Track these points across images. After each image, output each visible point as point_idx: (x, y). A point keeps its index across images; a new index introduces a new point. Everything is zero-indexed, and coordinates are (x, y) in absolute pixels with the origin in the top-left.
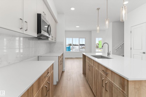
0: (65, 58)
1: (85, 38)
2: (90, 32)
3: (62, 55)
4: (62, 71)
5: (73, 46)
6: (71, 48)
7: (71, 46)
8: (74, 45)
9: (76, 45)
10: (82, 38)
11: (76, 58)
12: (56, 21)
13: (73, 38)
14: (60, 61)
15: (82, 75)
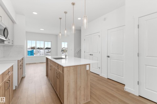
0: (26, 64)
1: (51, 42)
2: (57, 36)
3: (23, 59)
4: (22, 77)
5: (38, 50)
6: (34, 52)
7: (34, 50)
8: (38, 48)
9: (41, 49)
10: (48, 42)
11: (40, 63)
12: (13, 22)
13: (37, 41)
14: (19, 65)
15: (46, 77)
